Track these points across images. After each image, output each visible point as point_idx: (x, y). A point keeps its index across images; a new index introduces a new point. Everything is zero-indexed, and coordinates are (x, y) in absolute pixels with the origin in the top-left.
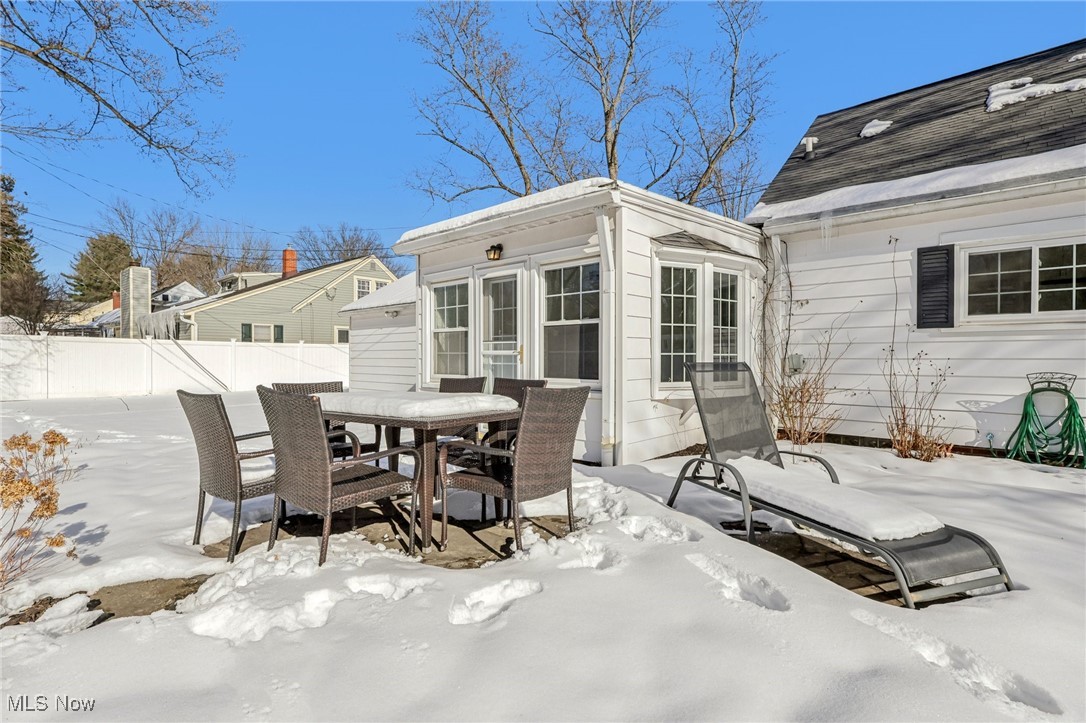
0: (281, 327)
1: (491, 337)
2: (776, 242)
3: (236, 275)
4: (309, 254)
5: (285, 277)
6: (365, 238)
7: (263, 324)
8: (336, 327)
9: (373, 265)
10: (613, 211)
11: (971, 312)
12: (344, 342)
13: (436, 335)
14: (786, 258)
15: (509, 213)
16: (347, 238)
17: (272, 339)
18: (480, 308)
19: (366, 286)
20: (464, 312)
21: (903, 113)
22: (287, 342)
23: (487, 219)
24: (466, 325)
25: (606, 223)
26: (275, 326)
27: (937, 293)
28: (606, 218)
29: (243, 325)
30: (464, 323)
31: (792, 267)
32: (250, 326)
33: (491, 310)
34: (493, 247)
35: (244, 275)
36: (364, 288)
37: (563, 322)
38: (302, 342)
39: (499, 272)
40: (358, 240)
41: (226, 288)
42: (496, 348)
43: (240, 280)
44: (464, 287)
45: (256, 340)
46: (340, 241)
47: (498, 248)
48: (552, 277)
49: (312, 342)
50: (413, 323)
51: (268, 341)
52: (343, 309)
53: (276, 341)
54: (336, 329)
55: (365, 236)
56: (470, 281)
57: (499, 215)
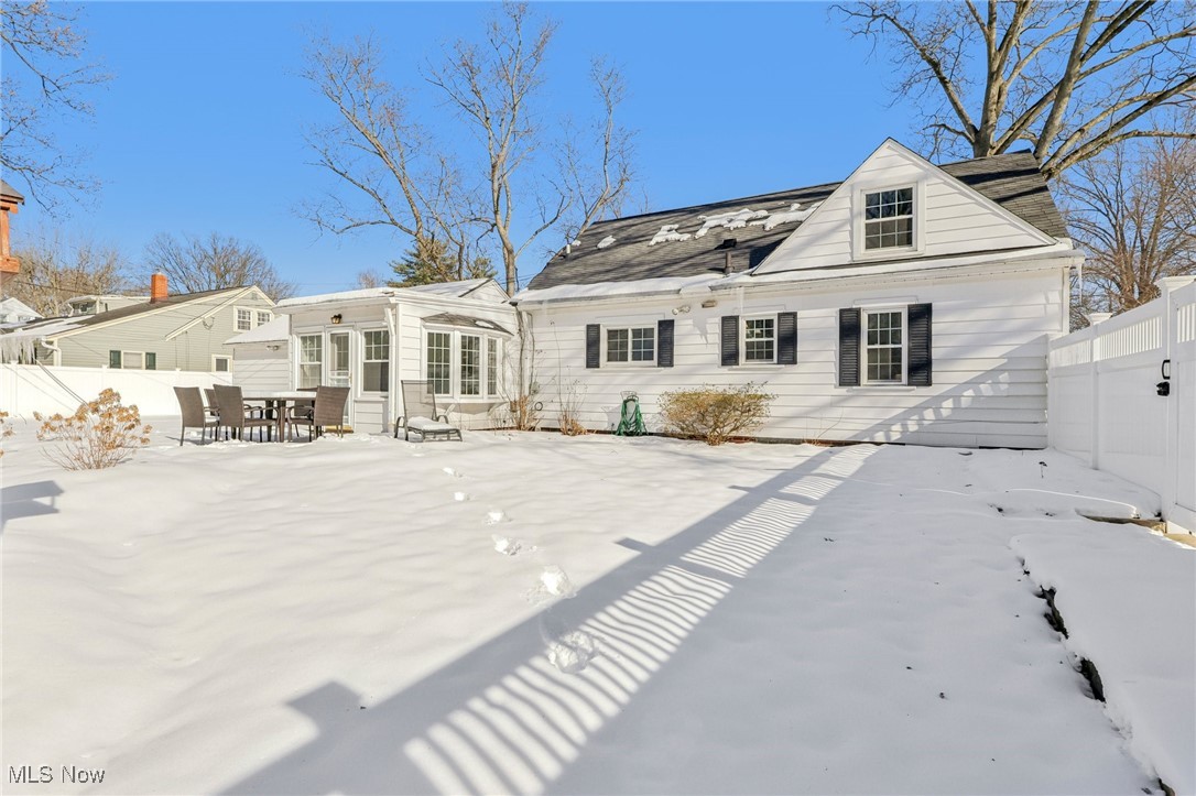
0: (154, 354)
1: (336, 368)
2: (524, 315)
3: (93, 298)
4: (168, 266)
5: (154, 303)
6: (242, 252)
7: (133, 350)
8: (213, 355)
9: (254, 297)
10: (394, 307)
11: (609, 360)
12: (222, 370)
13: (302, 366)
14: (531, 324)
15: (342, 300)
16: (219, 250)
17: (144, 365)
18: (329, 350)
19: (247, 315)
20: (319, 352)
21: (623, 234)
22: (160, 369)
23: (330, 301)
24: (320, 361)
25: (389, 312)
26: (147, 354)
27: (593, 349)
28: (389, 310)
29: (111, 352)
30: (319, 359)
31: (535, 330)
32: (119, 352)
33: (336, 351)
34: (335, 317)
35: (103, 298)
36: (244, 318)
37: (373, 361)
38: (178, 370)
39: (339, 331)
40: (234, 252)
41: (80, 311)
42: (339, 374)
43: (98, 303)
44: (319, 338)
45: (125, 367)
46: (211, 253)
47: (339, 317)
48: (368, 335)
49: (188, 370)
50: (286, 357)
51: (140, 368)
52: (227, 342)
53: (147, 368)
54: (214, 358)
55: (242, 249)
56: (323, 334)
57: (337, 300)
